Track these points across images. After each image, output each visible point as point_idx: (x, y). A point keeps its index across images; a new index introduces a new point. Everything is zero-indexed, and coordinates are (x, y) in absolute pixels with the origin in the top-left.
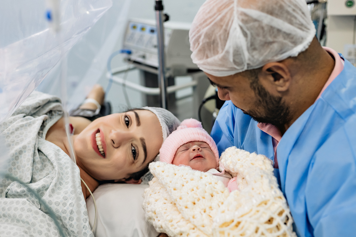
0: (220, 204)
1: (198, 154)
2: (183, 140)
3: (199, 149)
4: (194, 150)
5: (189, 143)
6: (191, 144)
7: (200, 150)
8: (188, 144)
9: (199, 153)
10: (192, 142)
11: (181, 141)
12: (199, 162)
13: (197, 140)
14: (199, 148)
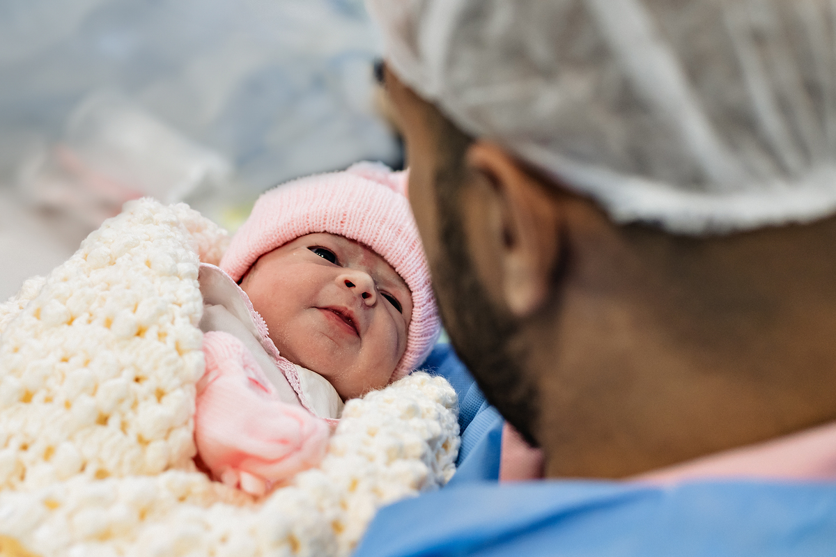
0: (91, 469)
1: (350, 308)
2: (347, 220)
3: (366, 295)
4: (349, 284)
5: (360, 249)
6: (361, 255)
7: (370, 301)
8: (351, 246)
9: (357, 311)
10: (369, 253)
11: (341, 219)
12: (328, 340)
13: (391, 260)
14: (373, 292)
